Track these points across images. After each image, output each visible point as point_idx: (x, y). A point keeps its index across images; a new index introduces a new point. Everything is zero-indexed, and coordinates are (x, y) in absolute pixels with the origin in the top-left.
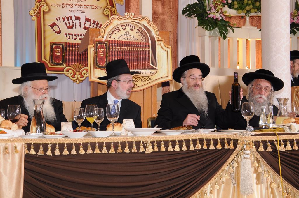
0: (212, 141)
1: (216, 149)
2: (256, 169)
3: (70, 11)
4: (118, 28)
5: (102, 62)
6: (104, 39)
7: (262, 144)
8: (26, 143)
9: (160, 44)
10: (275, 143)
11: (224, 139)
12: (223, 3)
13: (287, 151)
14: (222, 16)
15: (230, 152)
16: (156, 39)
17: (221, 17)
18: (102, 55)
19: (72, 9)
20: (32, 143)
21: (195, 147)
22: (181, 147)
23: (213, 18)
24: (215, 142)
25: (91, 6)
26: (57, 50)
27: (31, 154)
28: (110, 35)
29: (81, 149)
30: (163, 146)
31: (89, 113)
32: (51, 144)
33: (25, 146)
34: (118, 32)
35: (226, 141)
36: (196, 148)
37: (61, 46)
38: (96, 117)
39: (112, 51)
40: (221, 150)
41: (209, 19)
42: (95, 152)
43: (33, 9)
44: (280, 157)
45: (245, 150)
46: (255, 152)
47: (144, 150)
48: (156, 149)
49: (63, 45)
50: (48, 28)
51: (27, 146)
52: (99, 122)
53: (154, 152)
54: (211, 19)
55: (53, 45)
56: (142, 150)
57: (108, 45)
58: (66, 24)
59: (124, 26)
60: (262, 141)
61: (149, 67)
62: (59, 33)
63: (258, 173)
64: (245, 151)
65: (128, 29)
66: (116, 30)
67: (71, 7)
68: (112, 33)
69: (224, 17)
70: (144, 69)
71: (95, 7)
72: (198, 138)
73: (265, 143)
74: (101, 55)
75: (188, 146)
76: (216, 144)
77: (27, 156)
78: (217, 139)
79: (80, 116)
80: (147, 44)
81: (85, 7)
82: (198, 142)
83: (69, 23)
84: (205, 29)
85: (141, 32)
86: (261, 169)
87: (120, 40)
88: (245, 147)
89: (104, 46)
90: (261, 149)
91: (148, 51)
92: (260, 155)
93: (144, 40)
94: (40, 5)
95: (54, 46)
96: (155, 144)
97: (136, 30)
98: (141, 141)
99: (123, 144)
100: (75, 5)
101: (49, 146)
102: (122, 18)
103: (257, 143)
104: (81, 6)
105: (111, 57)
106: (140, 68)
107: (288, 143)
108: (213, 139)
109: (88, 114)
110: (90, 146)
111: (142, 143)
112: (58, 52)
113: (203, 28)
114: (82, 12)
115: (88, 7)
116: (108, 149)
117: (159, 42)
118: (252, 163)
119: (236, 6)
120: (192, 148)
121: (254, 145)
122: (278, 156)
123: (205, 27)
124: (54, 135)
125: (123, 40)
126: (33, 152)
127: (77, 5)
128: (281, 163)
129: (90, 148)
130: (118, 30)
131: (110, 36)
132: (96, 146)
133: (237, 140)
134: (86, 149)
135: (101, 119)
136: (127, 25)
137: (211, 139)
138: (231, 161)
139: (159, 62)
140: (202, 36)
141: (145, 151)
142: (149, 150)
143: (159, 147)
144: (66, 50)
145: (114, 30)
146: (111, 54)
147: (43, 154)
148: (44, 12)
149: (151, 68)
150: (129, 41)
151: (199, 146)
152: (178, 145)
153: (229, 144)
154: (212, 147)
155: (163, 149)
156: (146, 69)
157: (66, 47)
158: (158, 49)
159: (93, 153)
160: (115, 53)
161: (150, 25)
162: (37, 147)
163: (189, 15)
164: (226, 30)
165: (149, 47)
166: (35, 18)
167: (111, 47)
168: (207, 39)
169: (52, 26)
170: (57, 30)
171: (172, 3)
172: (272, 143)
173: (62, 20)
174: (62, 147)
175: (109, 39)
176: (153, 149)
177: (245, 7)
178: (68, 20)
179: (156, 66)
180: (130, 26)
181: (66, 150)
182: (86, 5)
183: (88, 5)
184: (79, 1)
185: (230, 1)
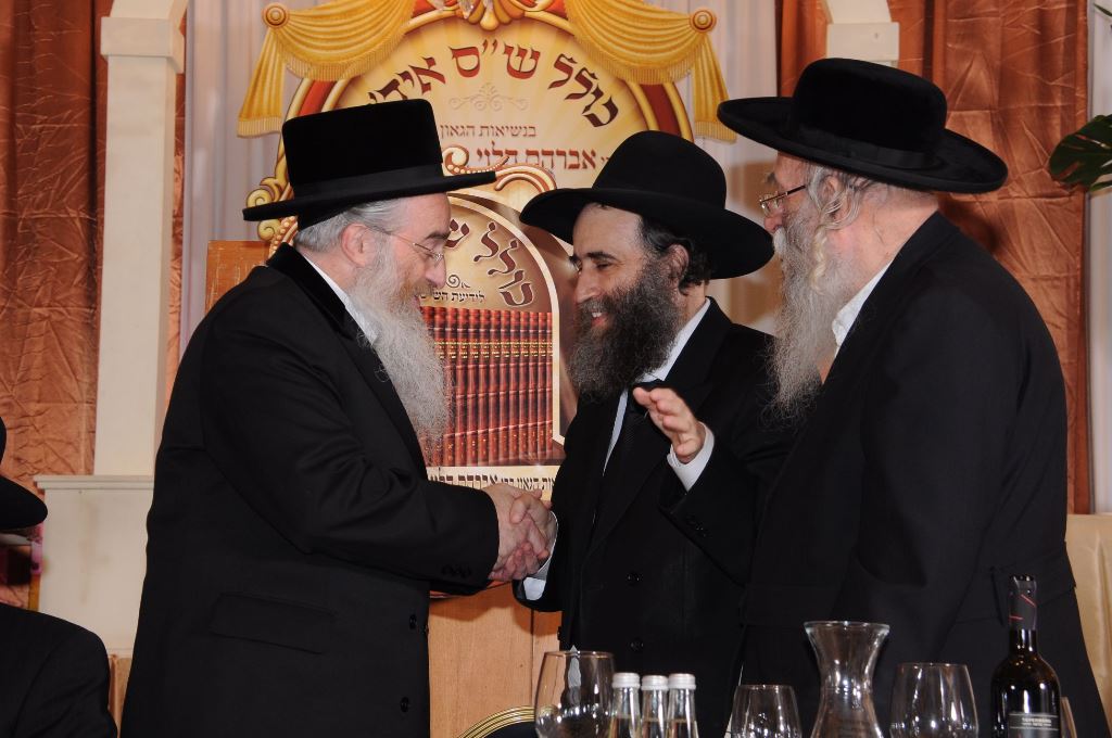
25: (559, 153)
43: (262, 186)
61: (544, 449)
70: (517, 463)
71: (582, 158)
85: (504, 256)
91: (544, 360)
93: (518, 297)
97: (472, 245)
100: (479, 153)
106: (491, 460)
115: (547, 159)
127: (487, 153)
149: (557, 456)
156: (526, 463)
165: (546, 336)
166: (272, 227)
182: (535, 153)
183: (547, 149)
184: (500, 130)
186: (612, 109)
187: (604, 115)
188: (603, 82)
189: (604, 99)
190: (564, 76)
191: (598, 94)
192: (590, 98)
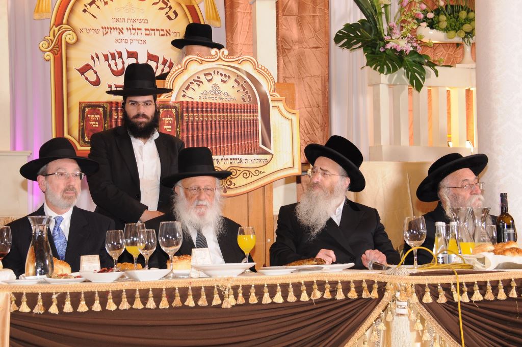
0: (340, 286)
1: (347, 298)
2: (421, 335)
3: (117, 41)
4: (199, 78)
6: (173, 99)
7: (429, 290)
8: (14, 294)
9: (278, 107)
10: (453, 287)
11: (362, 281)
12: (417, 19)
13: (476, 302)
14: (415, 44)
15: (371, 304)
16: (270, 98)
17: (412, 46)
19: (121, 37)
20: (25, 292)
21: (309, 295)
22: (285, 296)
23: (395, 50)
24: (346, 287)
25: (157, 30)
26: (92, 117)
27: (21, 312)
28: (184, 91)
29: (109, 301)
30: (253, 294)
31: (130, 239)
32: (57, 293)
33: (11, 299)
34: (199, 85)
35: (365, 285)
36: (312, 298)
37: (101, 110)
38: (142, 246)
39: (187, 122)
40: (355, 300)
41: (387, 52)
42: (133, 307)
43: (45, 39)
44: (462, 313)
45: (398, 300)
46: (417, 303)
47: (220, 302)
48: (241, 300)
49: (104, 107)
50: (75, 75)
51: (15, 298)
52: (147, 255)
53: (237, 305)
54: (391, 52)
55: (85, 107)
56: (216, 301)
57: (179, 111)
58: (110, 66)
59: (211, 74)
60: (429, 284)
61: (257, 149)
62: (97, 83)
63: (423, 342)
64: (398, 303)
65: (217, 79)
66: (195, 83)
67: (120, 34)
68: (187, 89)
69: (418, 47)
70: (248, 154)
71: (165, 32)
72: (315, 280)
73: (434, 288)
74: (168, 129)
75: (298, 294)
76: (346, 290)
77: (15, 315)
78: (349, 282)
79: (117, 244)
80: (253, 107)
81: (147, 32)
82: (315, 286)
83: (116, 65)
84: (379, 70)
85: (242, 86)
86: (427, 334)
87: (202, 100)
88: (398, 294)
89: (172, 112)
90: (428, 298)
91: (256, 120)
92: (425, 310)
93: (247, 100)
94: (59, 30)
95: (87, 108)
96: (240, 291)
97: (231, 82)
98: (215, 287)
99: (184, 293)
100: (127, 29)
101: (54, 297)
102: (205, 59)
103: (420, 289)
104: (139, 32)
105: (185, 133)
106: (240, 153)
107: (476, 287)
108: (342, 282)
109: (129, 241)
110: (125, 296)
111: (216, 289)
112: (95, 121)
113: (375, 69)
114: (140, 42)
115: (153, 32)
116: (158, 300)
117: (276, 104)
118: (413, 324)
119: (444, 24)
120: (304, 297)
121: (414, 290)
122: (458, 311)
123: (378, 68)
124: (65, 278)
125: (209, 101)
126: (25, 308)
127: (130, 29)
128: (463, 323)
129: (124, 300)
130: (199, 82)
131: (183, 93)
132: (136, 296)
133: (385, 284)
134: (118, 301)
135: (152, 248)
136: (214, 72)
137: (339, 282)
138: (375, 321)
139: (275, 140)
140: (375, 85)
141: (222, 303)
142: (230, 302)
143: (246, 296)
144: (111, 115)
145: (192, 83)
146: (185, 127)
147: (43, 312)
148: (66, 43)
149: (261, 152)
150: (219, 101)
151: (317, 295)
152: (281, 293)
153: (370, 290)
154: (340, 296)
155: (253, 299)
156: (251, 154)
157: (111, 111)
158: (274, 115)
159: (131, 309)
160: (193, 125)
161: (259, 72)
162: (32, 299)
163: (348, 45)
164: (422, 73)
165: (256, 112)
166: (49, 56)
167: (185, 115)
168: (384, 91)
169: (83, 70)
170: (93, 78)
171: (317, 21)
172: (447, 288)
173: (102, 58)
174: (76, 298)
175: (182, 99)
176: (236, 299)
177: (462, 24)
178: (113, 57)
179: (270, 149)
180: (221, 74)
181: (83, 303)
182: (148, 30)
183: (152, 28)
184: (135, 21)
185: (431, 15)
186: (176, 15)
187: (173, 16)
188: (172, 3)
189: (173, 10)
190: (157, 1)
191: (170, 8)
192: (167, 9)
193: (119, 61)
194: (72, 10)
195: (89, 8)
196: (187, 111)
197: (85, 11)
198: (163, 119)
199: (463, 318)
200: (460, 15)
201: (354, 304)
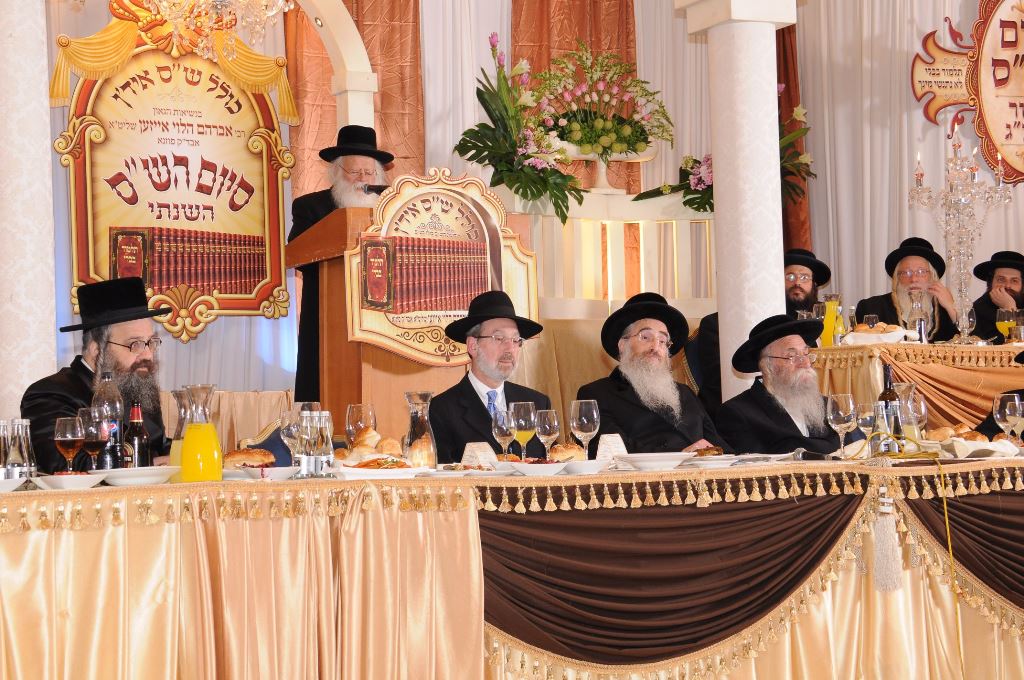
0: (819, 479)
1: (828, 495)
2: (903, 537)
3: (160, 140)
4: (414, 205)
5: (380, 291)
6: (383, 234)
7: (914, 484)
8: (478, 487)
9: (510, 247)
10: (937, 480)
11: (842, 474)
12: (545, 127)
13: (960, 497)
15: (853, 501)
16: (501, 235)
18: (378, 273)
19: (166, 135)
20: (487, 486)
21: (788, 491)
22: (763, 492)
23: (534, 167)
24: (826, 481)
25: (215, 127)
26: (127, 249)
27: (488, 511)
28: (396, 223)
29: (577, 498)
30: (729, 490)
32: (523, 488)
33: (475, 494)
34: (414, 215)
35: (845, 478)
36: (792, 494)
37: (140, 238)
39: (401, 265)
40: (837, 496)
42: (604, 506)
43: (62, 136)
44: (947, 511)
46: (902, 500)
47: (694, 500)
48: (717, 498)
49: (143, 235)
50: (103, 187)
51: (479, 493)
53: (714, 504)
54: (530, 171)
55: (117, 235)
56: (690, 499)
57: (391, 249)
58: (150, 175)
59: (428, 200)
60: (913, 477)
62: (133, 200)
63: (905, 546)
64: (881, 500)
65: (437, 207)
66: (410, 212)
67: (163, 130)
68: (400, 220)
71: (225, 130)
73: (918, 481)
75: (776, 490)
76: (827, 484)
77: (482, 514)
78: (829, 475)
80: (481, 247)
81: (201, 129)
82: (794, 480)
83: (159, 175)
85: (467, 217)
86: (911, 537)
87: (419, 236)
88: (883, 490)
89: (382, 251)
90: (914, 494)
91: (484, 264)
92: (910, 508)
93: (473, 236)
94: (81, 124)
95: (122, 236)
96: (715, 486)
97: (454, 212)
98: (688, 481)
99: (655, 489)
100: (174, 124)
101: (520, 492)
102: (422, 181)
103: (905, 482)
104: (190, 129)
105: (399, 280)
107: (960, 479)
108: (821, 475)
110: (594, 492)
111: (689, 485)
112: (131, 254)
114: (191, 143)
115: (208, 130)
116: (629, 497)
117: (509, 242)
118: (897, 523)
120: (783, 494)
121: (899, 485)
122: (944, 509)
123: (521, 191)
125: (427, 237)
126: (491, 506)
127: (178, 125)
128: (949, 523)
129: (593, 497)
130: (415, 211)
131: (396, 226)
132: (605, 492)
133: (868, 476)
134: (587, 499)
136: (433, 198)
137: (818, 474)
141: (697, 501)
142: (706, 501)
143: (722, 492)
144: (153, 247)
145: (406, 212)
146: (398, 271)
147: (509, 510)
148: (91, 141)
150: (439, 238)
151: (797, 490)
152: (758, 489)
153: (853, 484)
154: (821, 492)
155: (730, 497)
157: (153, 240)
158: (506, 257)
159: (601, 508)
160: (408, 269)
161: (487, 199)
162: (497, 494)
163: (478, 159)
164: (565, 199)
165: (485, 253)
166: (67, 159)
167: (398, 255)
169: (116, 180)
170: (128, 193)
171: (407, 121)
172: (931, 480)
173: (140, 164)
175: (394, 234)
176: (712, 497)
177: (599, 136)
178: (155, 165)
180: (442, 202)
181: (550, 500)
182: (202, 126)
183: (208, 124)
184: (184, 112)
185: (563, 122)
186: (240, 106)
187: (235, 108)
188: (234, 90)
189: (235, 99)
190: (214, 86)
191: (232, 96)
192: (228, 98)
193: (163, 170)
194: (98, 95)
195: (122, 94)
196: (401, 250)
197: (116, 97)
198: (372, 260)
199: (950, 518)
200: (596, 123)
201: (835, 502)
